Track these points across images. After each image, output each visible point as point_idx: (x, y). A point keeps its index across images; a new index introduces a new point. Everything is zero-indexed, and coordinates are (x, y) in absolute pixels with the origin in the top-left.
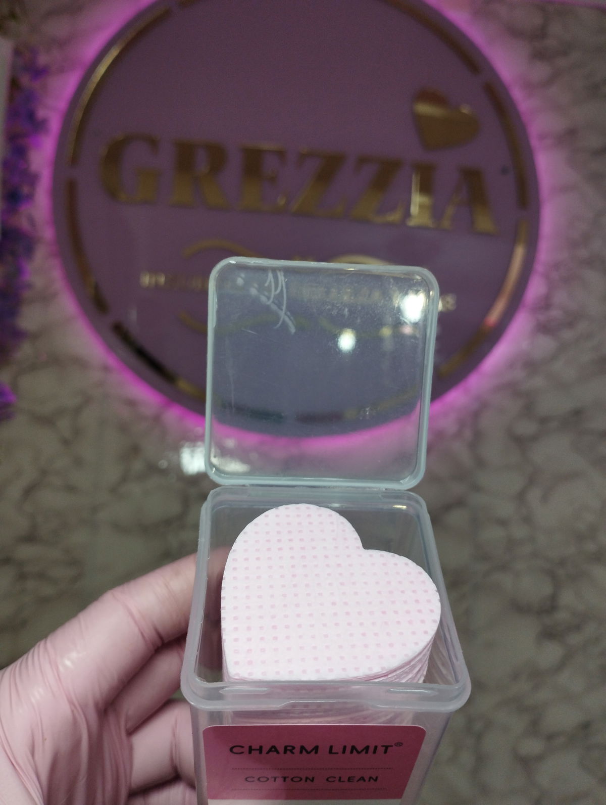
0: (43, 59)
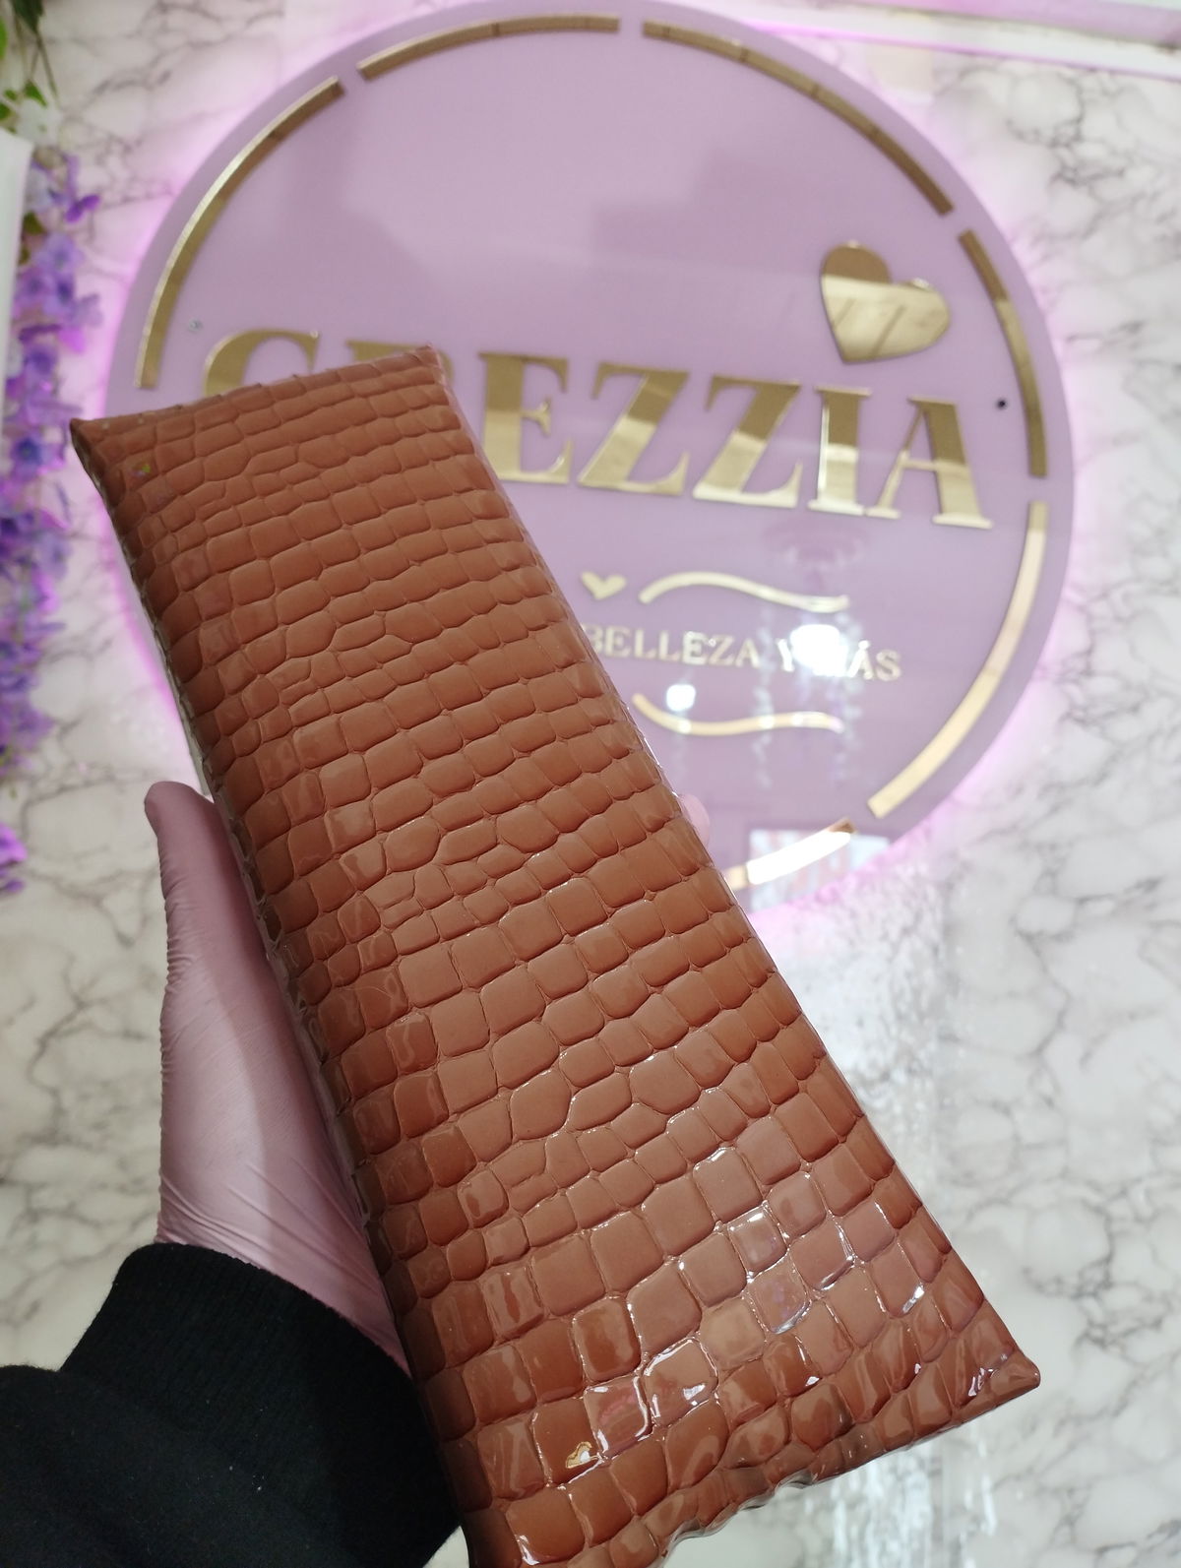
0: (87, 180)
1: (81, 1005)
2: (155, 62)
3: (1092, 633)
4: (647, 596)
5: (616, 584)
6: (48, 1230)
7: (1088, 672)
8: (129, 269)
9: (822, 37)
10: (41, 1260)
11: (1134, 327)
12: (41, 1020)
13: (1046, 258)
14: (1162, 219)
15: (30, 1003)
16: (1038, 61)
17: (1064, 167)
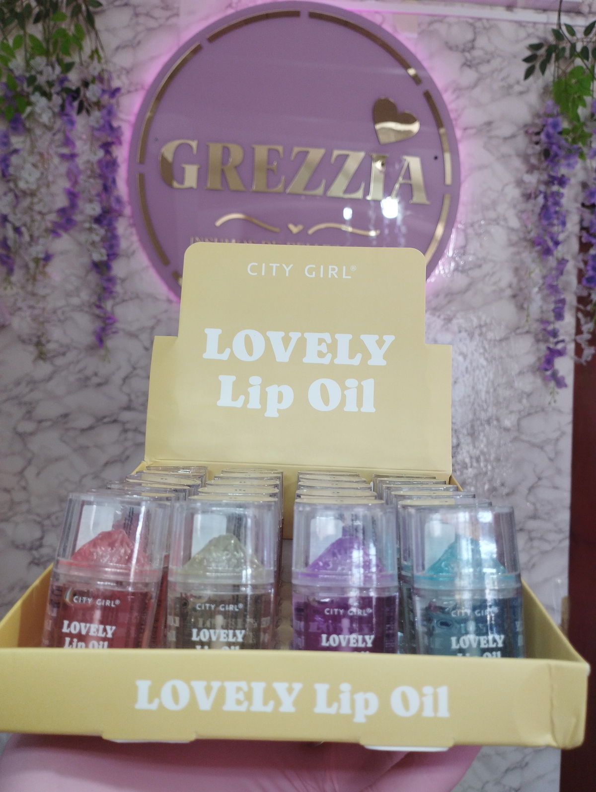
0: (116, 83)
1: (134, 368)
2: (135, 37)
3: (467, 239)
4: (311, 232)
5: (300, 227)
6: (130, 435)
7: (464, 254)
8: (132, 118)
9: (377, 12)
10: (128, 444)
11: (489, 124)
12: (122, 373)
13: (458, 97)
14: (503, 79)
15: (119, 368)
16: (459, 17)
17: (467, 60)
